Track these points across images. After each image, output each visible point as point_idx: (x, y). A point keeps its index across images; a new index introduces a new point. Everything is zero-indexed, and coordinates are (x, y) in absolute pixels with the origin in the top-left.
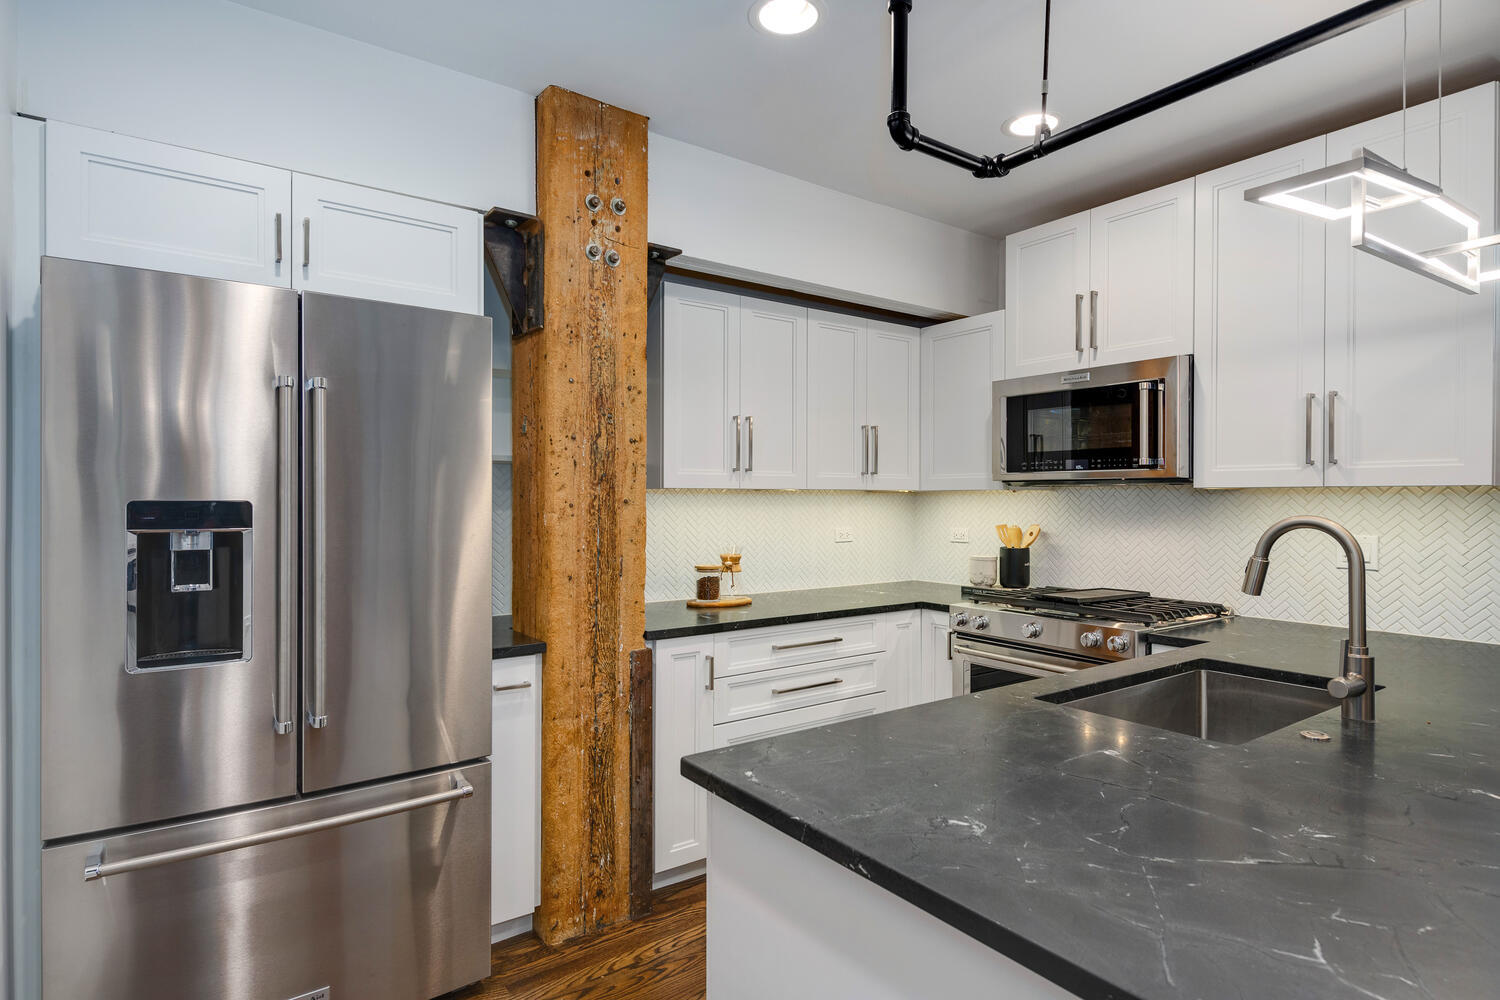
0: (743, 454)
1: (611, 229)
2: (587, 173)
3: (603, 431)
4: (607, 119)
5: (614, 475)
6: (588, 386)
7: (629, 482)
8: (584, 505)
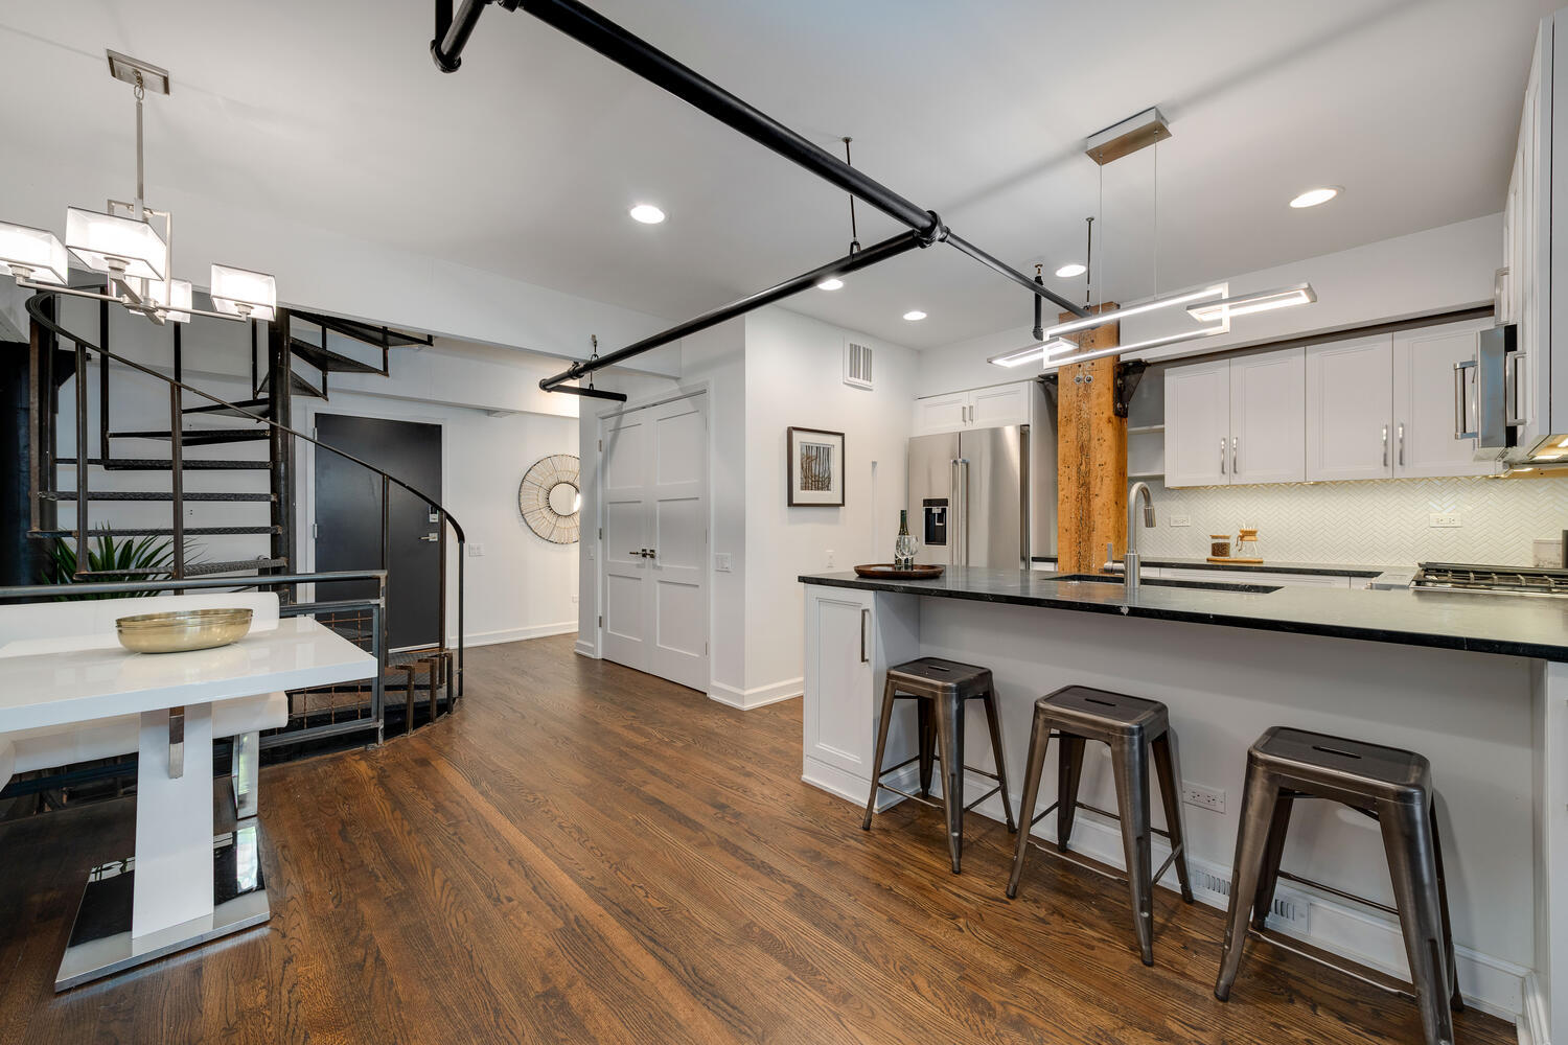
0: (1229, 464)
1: (1090, 365)
3: (1084, 462)
5: (1090, 483)
6: (1076, 443)
7: (1099, 484)
8: (1074, 497)
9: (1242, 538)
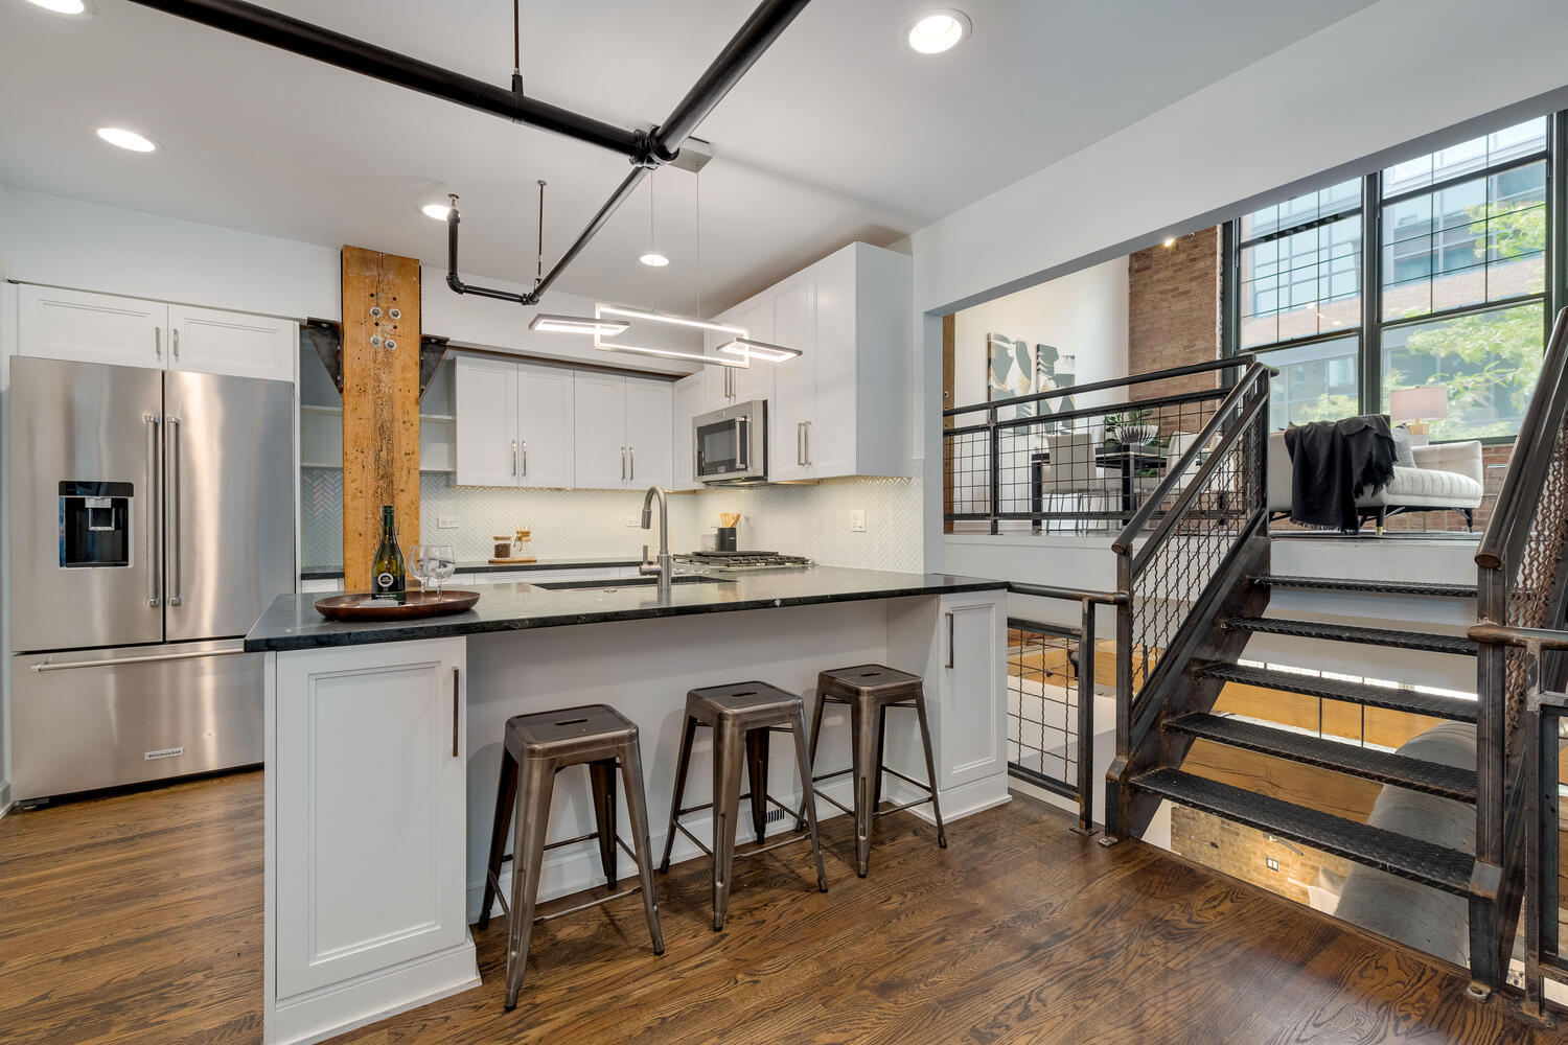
0: (519, 466)
1: (391, 327)
2: (372, 295)
3: (384, 448)
4: (386, 262)
5: (393, 474)
6: (373, 422)
7: (404, 478)
8: (371, 492)
9: (520, 539)
